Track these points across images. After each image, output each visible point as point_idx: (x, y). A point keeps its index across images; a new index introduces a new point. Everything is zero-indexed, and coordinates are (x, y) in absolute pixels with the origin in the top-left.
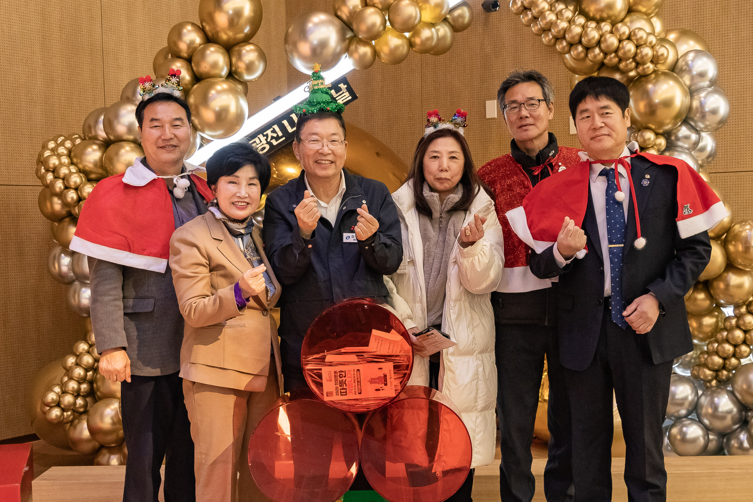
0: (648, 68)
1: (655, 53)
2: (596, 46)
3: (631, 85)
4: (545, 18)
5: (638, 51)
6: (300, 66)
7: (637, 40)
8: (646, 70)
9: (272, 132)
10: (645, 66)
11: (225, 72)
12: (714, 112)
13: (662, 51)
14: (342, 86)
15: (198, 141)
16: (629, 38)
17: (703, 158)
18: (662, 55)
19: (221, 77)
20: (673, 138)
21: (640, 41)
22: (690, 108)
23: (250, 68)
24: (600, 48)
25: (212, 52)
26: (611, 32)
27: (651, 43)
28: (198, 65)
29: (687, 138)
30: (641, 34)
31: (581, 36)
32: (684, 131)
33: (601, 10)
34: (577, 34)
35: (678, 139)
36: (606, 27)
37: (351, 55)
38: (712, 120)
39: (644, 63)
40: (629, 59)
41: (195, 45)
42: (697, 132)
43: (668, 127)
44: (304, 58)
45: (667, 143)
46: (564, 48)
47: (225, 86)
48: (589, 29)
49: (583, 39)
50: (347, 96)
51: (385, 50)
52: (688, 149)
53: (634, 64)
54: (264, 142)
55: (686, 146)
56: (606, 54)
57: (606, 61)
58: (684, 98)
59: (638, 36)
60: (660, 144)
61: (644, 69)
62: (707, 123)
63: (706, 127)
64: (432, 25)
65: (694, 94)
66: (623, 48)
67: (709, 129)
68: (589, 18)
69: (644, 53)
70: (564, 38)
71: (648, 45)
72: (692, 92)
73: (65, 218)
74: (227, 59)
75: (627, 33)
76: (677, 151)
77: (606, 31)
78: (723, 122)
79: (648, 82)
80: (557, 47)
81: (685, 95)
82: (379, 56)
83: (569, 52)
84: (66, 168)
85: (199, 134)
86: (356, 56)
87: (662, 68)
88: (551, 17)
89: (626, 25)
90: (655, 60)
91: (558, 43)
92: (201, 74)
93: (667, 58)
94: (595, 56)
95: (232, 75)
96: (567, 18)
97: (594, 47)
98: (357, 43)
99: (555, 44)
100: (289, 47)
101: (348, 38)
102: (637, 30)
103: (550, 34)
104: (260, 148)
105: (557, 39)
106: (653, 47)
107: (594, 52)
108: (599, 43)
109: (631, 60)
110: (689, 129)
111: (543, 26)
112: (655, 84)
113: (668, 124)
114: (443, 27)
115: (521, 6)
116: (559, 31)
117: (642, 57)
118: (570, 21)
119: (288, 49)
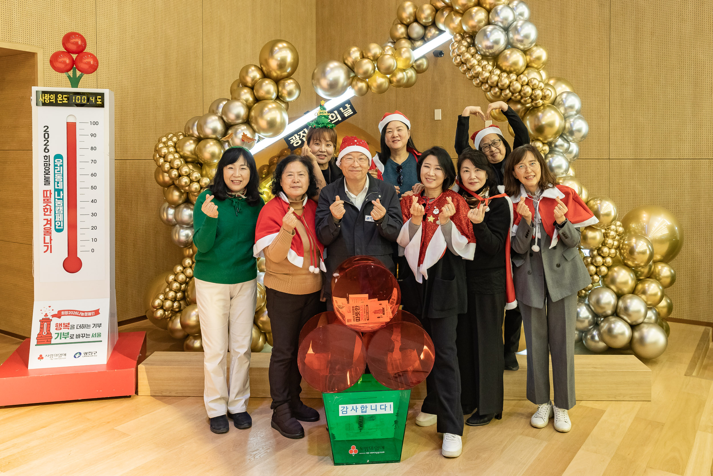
0: (539, 102)
1: (543, 94)
2: (507, 88)
3: (528, 112)
4: (475, 70)
5: (533, 92)
6: (321, 93)
7: (533, 86)
8: (538, 104)
9: (303, 133)
10: (537, 102)
11: (274, 96)
12: (579, 131)
13: (548, 92)
14: (347, 105)
15: (257, 138)
16: (527, 84)
17: (571, 157)
18: (548, 95)
19: (272, 99)
20: (553, 145)
21: (534, 86)
22: (564, 128)
23: (290, 94)
24: (509, 89)
25: (267, 84)
26: (517, 80)
27: (541, 87)
28: (258, 91)
29: (562, 146)
30: (535, 82)
31: (498, 83)
32: (560, 142)
33: (511, 66)
34: (495, 81)
35: (556, 146)
36: (513, 77)
37: (353, 87)
38: (578, 136)
39: (536, 100)
40: (528, 97)
41: (255, 80)
42: (568, 142)
43: (550, 140)
44: (323, 89)
45: (550, 148)
46: (486, 89)
47: (274, 105)
48: (503, 78)
49: (499, 84)
50: (350, 112)
51: (374, 85)
52: (562, 153)
53: (530, 100)
54: (298, 139)
55: (561, 151)
56: (513, 93)
57: (513, 98)
58: (561, 122)
59: (533, 83)
60: (545, 150)
61: (536, 104)
62: (574, 137)
63: (573, 140)
64: (403, 70)
65: (567, 119)
66: (524, 90)
67: (575, 141)
68: (502, 71)
69: (537, 94)
70: (487, 82)
71: (539, 88)
72: (565, 118)
73: (171, 185)
74: (276, 89)
75: (527, 81)
76: (556, 154)
77: (513, 79)
78: (584, 137)
79: (538, 111)
80: (483, 88)
81: (562, 120)
82: (371, 88)
83: (490, 91)
84: (172, 155)
85: (257, 135)
86: (356, 88)
87: (547, 102)
88: (479, 69)
89: (525, 75)
90: (544, 98)
91: (483, 85)
92: (259, 97)
93: (551, 97)
94: (506, 95)
95: (279, 98)
96: (489, 70)
97: (505, 89)
98: (357, 80)
99: (481, 86)
100: (314, 82)
101: (351, 77)
102: (532, 80)
103: (478, 79)
104: (295, 143)
105: (482, 83)
106: (542, 90)
107: (506, 92)
108: (509, 86)
109: (529, 97)
110: (563, 140)
111: (474, 74)
112: (543, 113)
113: (550, 138)
114: (410, 71)
115: (459, 61)
116: (484, 79)
117: (536, 97)
118: (490, 72)
119: (314, 83)
